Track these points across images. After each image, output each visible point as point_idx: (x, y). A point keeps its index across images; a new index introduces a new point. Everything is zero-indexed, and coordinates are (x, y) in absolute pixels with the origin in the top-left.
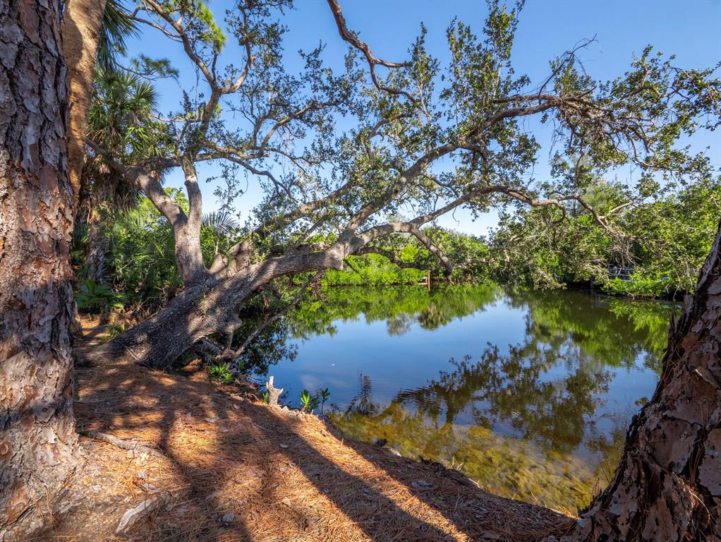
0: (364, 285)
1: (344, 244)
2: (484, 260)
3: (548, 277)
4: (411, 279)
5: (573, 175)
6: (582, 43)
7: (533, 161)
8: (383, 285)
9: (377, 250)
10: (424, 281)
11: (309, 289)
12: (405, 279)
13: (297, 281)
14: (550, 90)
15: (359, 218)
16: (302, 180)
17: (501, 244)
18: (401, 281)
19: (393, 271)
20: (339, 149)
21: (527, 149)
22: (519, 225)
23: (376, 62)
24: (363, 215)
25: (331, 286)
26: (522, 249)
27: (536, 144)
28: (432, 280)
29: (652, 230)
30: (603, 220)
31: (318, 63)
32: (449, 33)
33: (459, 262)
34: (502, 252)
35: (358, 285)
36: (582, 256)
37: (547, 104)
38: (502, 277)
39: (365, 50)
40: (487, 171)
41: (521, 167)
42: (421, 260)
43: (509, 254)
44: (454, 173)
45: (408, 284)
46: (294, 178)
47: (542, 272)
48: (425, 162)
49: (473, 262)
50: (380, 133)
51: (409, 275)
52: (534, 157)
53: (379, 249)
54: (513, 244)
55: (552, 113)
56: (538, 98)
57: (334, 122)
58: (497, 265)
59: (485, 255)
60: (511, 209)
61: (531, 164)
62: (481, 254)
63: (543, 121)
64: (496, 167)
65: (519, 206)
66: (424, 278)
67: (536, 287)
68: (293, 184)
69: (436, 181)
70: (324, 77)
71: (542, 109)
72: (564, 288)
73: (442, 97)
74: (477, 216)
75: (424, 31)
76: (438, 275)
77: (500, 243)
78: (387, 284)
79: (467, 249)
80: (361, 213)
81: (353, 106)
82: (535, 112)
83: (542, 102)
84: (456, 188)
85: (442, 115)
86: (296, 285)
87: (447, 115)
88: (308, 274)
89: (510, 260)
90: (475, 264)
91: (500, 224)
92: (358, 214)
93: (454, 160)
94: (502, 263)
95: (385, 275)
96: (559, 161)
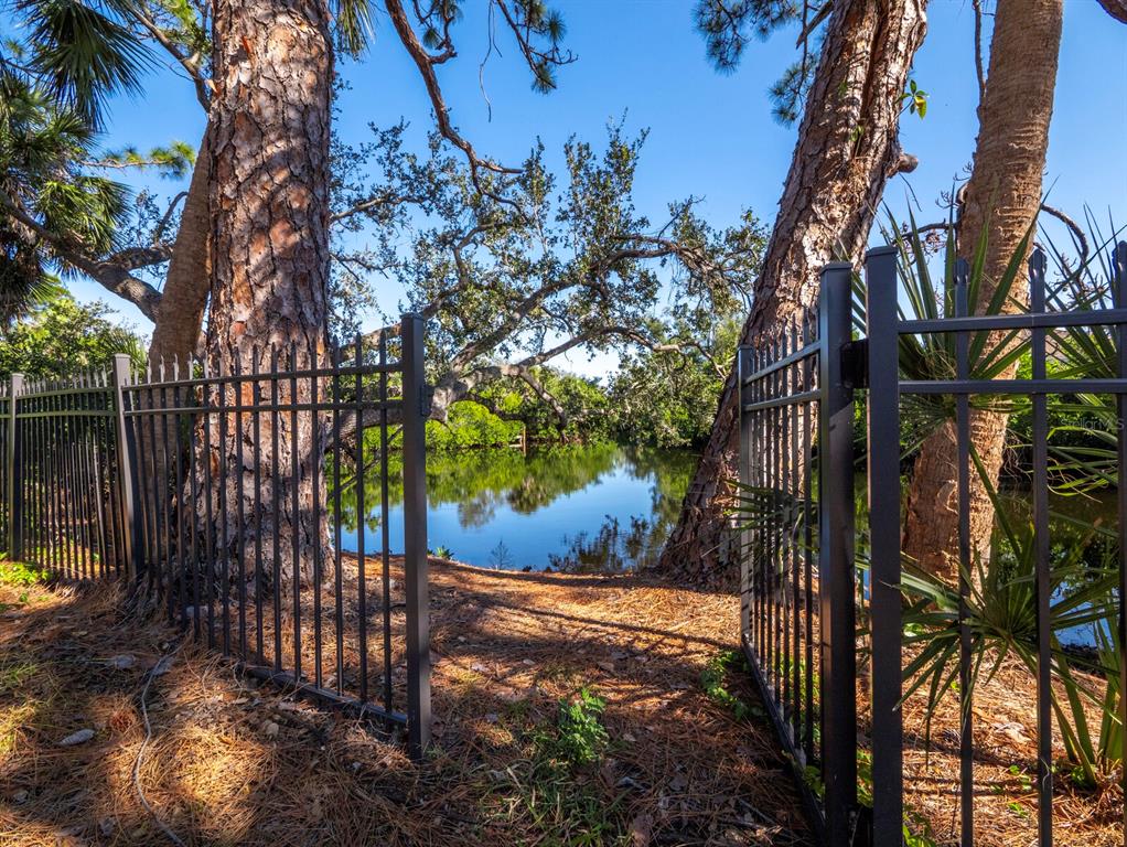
1: (446, 390)
2: (603, 411)
3: (673, 432)
4: (499, 439)
5: (694, 318)
8: (458, 448)
10: (517, 441)
12: (491, 439)
14: (668, 236)
15: (465, 359)
17: (621, 392)
18: (485, 442)
19: (474, 427)
21: (648, 286)
22: (641, 369)
23: (480, 164)
26: (644, 398)
27: (657, 282)
28: (529, 440)
30: (721, 370)
31: (397, 145)
32: (568, 150)
33: (574, 413)
34: (622, 402)
36: (704, 408)
37: (665, 250)
38: (622, 435)
39: (468, 150)
40: (606, 305)
41: (642, 304)
42: (529, 411)
43: (630, 404)
45: (495, 446)
47: (666, 426)
49: (590, 413)
50: (474, 241)
51: (496, 433)
52: (656, 296)
53: (475, 395)
54: (634, 392)
55: (671, 259)
56: (657, 241)
57: (408, 217)
58: (617, 417)
59: (603, 405)
60: (632, 350)
61: (652, 303)
62: (598, 404)
63: (662, 265)
64: (616, 302)
65: (640, 348)
66: (518, 437)
67: (660, 444)
69: (545, 310)
70: (406, 166)
71: (661, 254)
72: (688, 444)
73: (558, 219)
74: (593, 355)
75: (541, 147)
76: (537, 433)
77: (621, 390)
78: (464, 446)
79: (582, 397)
80: (467, 353)
81: (441, 204)
82: (654, 256)
83: (661, 247)
85: (559, 240)
87: (564, 242)
89: (632, 411)
90: (592, 416)
91: (621, 366)
94: (623, 415)
95: (461, 432)
96: (681, 303)
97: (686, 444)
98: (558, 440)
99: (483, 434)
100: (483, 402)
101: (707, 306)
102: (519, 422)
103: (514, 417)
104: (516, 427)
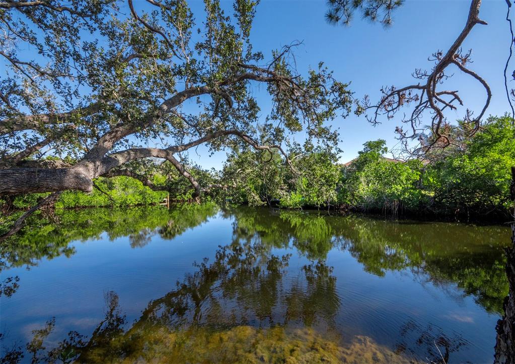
0: (107, 207)
1: (94, 162)
2: (221, 186)
3: (257, 198)
4: (154, 201)
6: (295, 43)
7: (256, 118)
8: (128, 206)
9: (129, 173)
10: (164, 202)
11: (38, 212)
12: (149, 201)
13: (19, 204)
15: (115, 136)
16: (28, 91)
17: (231, 174)
18: (145, 202)
19: (138, 194)
20: (88, 55)
21: (252, 109)
24: (119, 134)
25: (69, 208)
27: (258, 107)
28: (171, 201)
29: (312, 170)
30: (291, 163)
33: (203, 186)
34: (230, 181)
35: (101, 207)
37: (272, 78)
40: (225, 119)
42: (172, 184)
43: (235, 182)
44: (199, 117)
45: (151, 204)
46: (15, 85)
47: (254, 195)
48: (185, 96)
49: (212, 186)
51: (151, 197)
52: (256, 115)
53: (131, 172)
54: (238, 175)
56: (267, 71)
61: (254, 120)
64: (231, 117)
66: (165, 199)
68: (15, 92)
69: (185, 120)
71: (269, 81)
72: (265, 204)
74: (212, 153)
76: (176, 197)
78: (131, 204)
82: (264, 81)
83: (269, 76)
84: (200, 129)
86: (18, 209)
88: (38, 195)
89: (236, 186)
90: (214, 189)
92: (113, 132)
93: (200, 107)
95: (130, 197)
96: (269, 123)
97: (264, 204)
98: (187, 201)
99: (144, 198)
100: (138, 177)
101: (282, 126)
102: (166, 192)
103: (163, 189)
104: (164, 194)
